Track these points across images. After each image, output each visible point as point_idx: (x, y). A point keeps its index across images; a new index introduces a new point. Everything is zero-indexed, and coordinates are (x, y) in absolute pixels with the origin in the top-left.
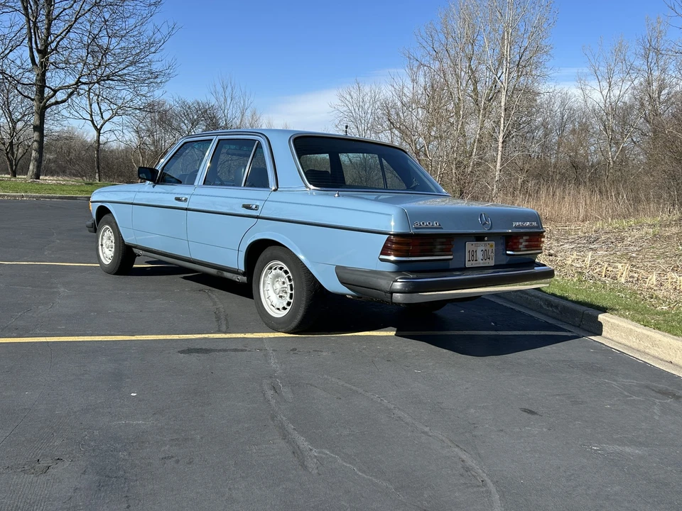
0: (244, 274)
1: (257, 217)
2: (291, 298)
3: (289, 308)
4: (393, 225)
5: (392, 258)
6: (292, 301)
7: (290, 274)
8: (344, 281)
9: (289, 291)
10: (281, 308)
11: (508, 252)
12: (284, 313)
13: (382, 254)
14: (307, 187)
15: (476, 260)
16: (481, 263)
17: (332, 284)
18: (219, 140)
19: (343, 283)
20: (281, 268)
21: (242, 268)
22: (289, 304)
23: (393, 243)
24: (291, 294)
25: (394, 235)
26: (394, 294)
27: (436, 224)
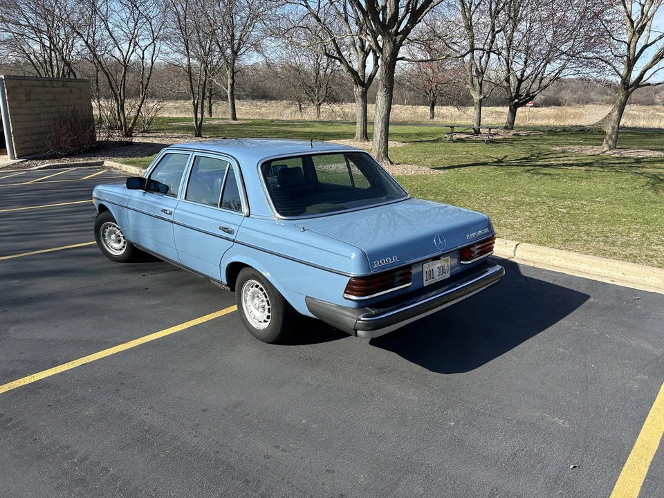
0: (226, 285)
1: (233, 241)
2: (269, 312)
3: (269, 320)
4: (354, 269)
5: (354, 297)
6: (270, 314)
7: (265, 291)
9: (267, 307)
10: (262, 321)
11: (462, 262)
12: (265, 325)
13: (345, 292)
15: (433, 278)
16: (437, 279)
17: (303, 309)
18: (196, 156)
19: (310, 310)
20: (257, 286)
21: (225, 282)
22: (268, 317)
23: (354, 284)
24: (269, 309)
25: (355, 278)
26: (358, 331)
27: (395, 259)
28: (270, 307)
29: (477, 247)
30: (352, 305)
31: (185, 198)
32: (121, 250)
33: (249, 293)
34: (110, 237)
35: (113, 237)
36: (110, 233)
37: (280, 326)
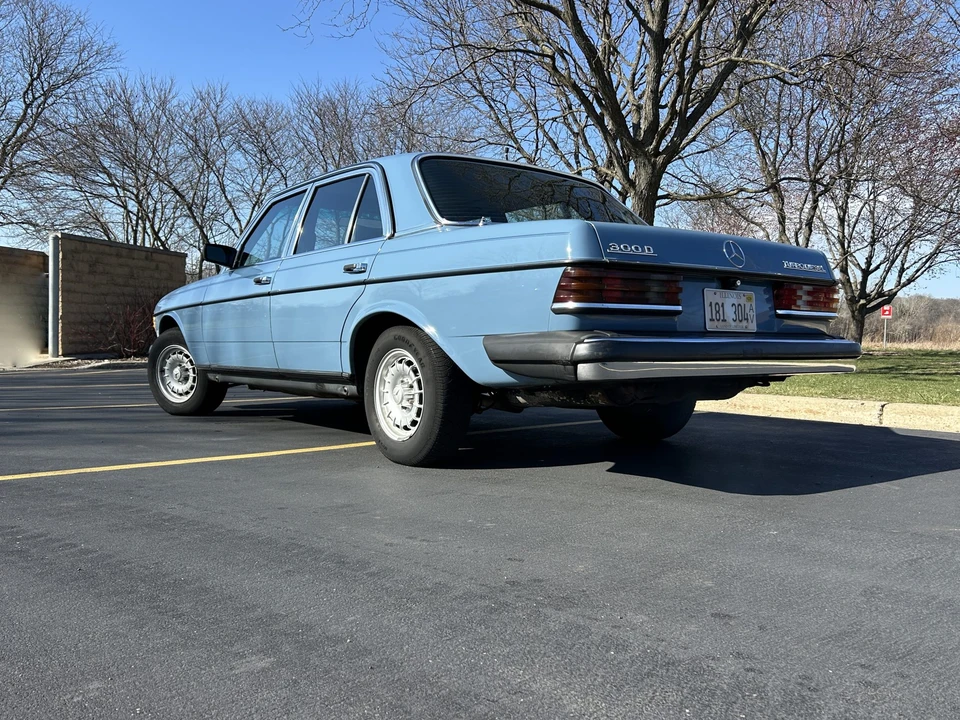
0: (350, 380)
1: (365, 283)
2: (418, 415)
3: (420, 419)
4: (572, 248)
5: (571, 305)
6: (422, 406)
8: (498, 358)
9: (416, 404)
11: (779, 312)
12: (413, 430)
13: (557, 300)
14: (437, 222)
15: (724, 320)
16: (733, 326)
17: (483, 371)
18: (316, 189)
19: (496, 362)
20: (402, 361)
21: (348, 369)
22: (419, 412)
23: (575, 279)
24: (419, 409)
25: (572, 264)
26: (579, 365)
27: (648, 251)
28: (422, 391)
29: (806, 288)
30: (569, 322)
31: (295, 253)
32: (187, 393)
33: (388, 379)
34: (172, 372)
35: (177, 370)
36: (173, 366)
37: (439, 420)
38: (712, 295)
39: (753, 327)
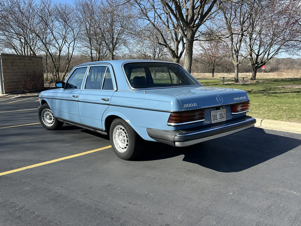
0: (105, 131)
1: (109, 105)
3: (127, 147)
4: (173, 108)
5: (173, 124)
6: (128, 143)
7: (125, 131)
8: (151, 136)
10: (124, 148)
11: (232, 113)
12: (125, 150)
13: (168, 122)
14: (131, 88)
15: (217, 119)
16: (219, 120)
17: (146, 137)
18: (91, 67)
20: (121, 129)
21: (104, 129)
22: (127, 145)
23: (173, 116)
24: (127, 140)
25: (173, 113)
26: (176, 143)
27: (195, 105)
28: (128, 139)
29: (240, 105)
30: (172, 129)
31: (85, 88)
32: (52, 123)
33: (117, 133)
34: (46, 117)
35: (48, 116)
36: (47, 115)
37: (133, 149)
38: (213, 113)
39: (225, 120)
